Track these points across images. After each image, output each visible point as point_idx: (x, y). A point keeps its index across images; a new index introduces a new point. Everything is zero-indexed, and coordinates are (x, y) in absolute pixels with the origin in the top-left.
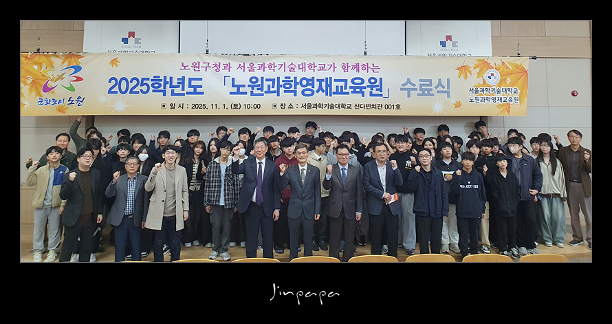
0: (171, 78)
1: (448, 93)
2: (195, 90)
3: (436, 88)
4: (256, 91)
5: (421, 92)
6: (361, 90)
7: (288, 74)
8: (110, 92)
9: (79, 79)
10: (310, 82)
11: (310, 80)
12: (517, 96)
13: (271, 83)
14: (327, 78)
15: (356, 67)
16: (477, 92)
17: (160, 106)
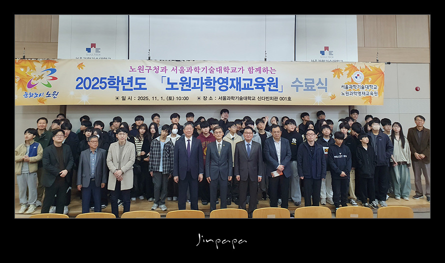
0: (123, 78)
1: (326, 88)
2: (140, 86)
3: (317, 85)
4: (185, 87)
5: (306, 88)
6: (262, 86)
7: (209, 75)
8: (77, 88)
9: (54, 78)
10: (225, 81)
11: (225, 79)
12: (376, 90)
13: (196, 81)
14: (237, 78)
15: (259, 70)
16: (347, 88)
17: (115, 98)
